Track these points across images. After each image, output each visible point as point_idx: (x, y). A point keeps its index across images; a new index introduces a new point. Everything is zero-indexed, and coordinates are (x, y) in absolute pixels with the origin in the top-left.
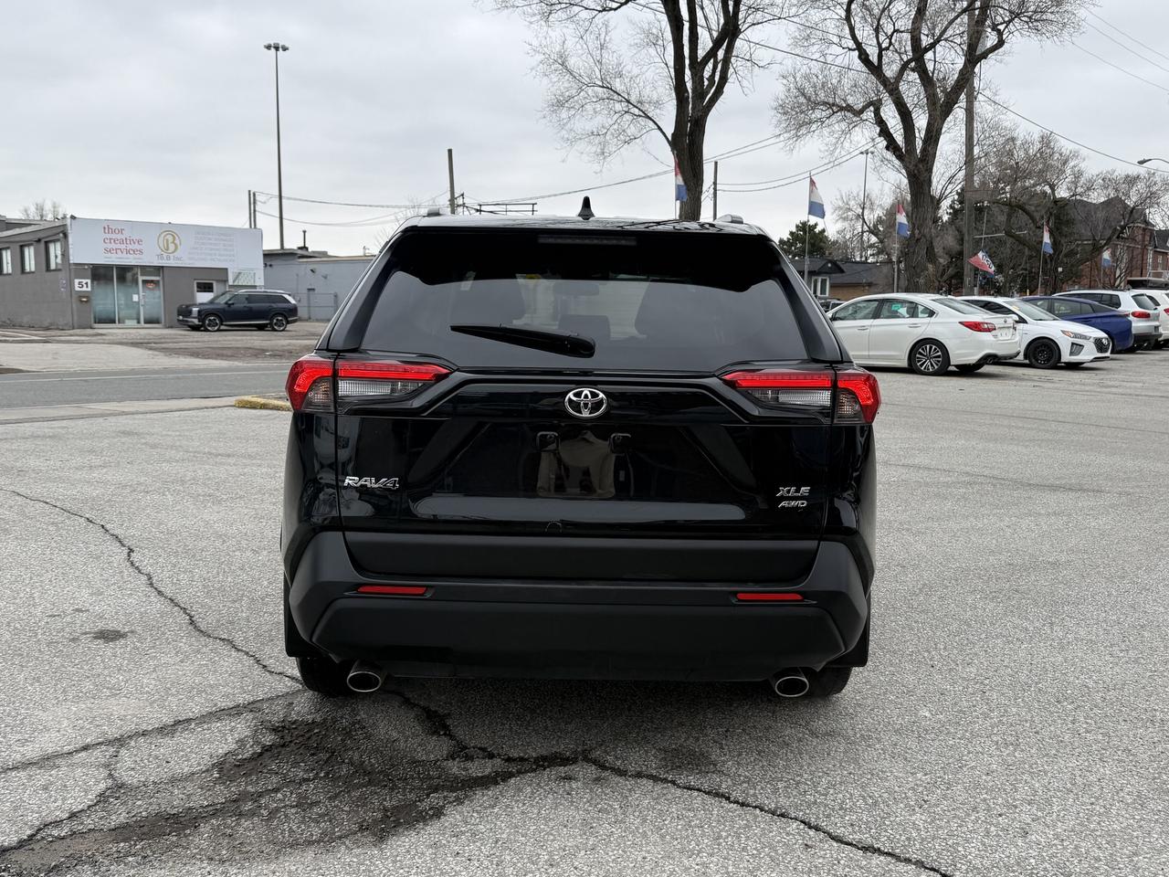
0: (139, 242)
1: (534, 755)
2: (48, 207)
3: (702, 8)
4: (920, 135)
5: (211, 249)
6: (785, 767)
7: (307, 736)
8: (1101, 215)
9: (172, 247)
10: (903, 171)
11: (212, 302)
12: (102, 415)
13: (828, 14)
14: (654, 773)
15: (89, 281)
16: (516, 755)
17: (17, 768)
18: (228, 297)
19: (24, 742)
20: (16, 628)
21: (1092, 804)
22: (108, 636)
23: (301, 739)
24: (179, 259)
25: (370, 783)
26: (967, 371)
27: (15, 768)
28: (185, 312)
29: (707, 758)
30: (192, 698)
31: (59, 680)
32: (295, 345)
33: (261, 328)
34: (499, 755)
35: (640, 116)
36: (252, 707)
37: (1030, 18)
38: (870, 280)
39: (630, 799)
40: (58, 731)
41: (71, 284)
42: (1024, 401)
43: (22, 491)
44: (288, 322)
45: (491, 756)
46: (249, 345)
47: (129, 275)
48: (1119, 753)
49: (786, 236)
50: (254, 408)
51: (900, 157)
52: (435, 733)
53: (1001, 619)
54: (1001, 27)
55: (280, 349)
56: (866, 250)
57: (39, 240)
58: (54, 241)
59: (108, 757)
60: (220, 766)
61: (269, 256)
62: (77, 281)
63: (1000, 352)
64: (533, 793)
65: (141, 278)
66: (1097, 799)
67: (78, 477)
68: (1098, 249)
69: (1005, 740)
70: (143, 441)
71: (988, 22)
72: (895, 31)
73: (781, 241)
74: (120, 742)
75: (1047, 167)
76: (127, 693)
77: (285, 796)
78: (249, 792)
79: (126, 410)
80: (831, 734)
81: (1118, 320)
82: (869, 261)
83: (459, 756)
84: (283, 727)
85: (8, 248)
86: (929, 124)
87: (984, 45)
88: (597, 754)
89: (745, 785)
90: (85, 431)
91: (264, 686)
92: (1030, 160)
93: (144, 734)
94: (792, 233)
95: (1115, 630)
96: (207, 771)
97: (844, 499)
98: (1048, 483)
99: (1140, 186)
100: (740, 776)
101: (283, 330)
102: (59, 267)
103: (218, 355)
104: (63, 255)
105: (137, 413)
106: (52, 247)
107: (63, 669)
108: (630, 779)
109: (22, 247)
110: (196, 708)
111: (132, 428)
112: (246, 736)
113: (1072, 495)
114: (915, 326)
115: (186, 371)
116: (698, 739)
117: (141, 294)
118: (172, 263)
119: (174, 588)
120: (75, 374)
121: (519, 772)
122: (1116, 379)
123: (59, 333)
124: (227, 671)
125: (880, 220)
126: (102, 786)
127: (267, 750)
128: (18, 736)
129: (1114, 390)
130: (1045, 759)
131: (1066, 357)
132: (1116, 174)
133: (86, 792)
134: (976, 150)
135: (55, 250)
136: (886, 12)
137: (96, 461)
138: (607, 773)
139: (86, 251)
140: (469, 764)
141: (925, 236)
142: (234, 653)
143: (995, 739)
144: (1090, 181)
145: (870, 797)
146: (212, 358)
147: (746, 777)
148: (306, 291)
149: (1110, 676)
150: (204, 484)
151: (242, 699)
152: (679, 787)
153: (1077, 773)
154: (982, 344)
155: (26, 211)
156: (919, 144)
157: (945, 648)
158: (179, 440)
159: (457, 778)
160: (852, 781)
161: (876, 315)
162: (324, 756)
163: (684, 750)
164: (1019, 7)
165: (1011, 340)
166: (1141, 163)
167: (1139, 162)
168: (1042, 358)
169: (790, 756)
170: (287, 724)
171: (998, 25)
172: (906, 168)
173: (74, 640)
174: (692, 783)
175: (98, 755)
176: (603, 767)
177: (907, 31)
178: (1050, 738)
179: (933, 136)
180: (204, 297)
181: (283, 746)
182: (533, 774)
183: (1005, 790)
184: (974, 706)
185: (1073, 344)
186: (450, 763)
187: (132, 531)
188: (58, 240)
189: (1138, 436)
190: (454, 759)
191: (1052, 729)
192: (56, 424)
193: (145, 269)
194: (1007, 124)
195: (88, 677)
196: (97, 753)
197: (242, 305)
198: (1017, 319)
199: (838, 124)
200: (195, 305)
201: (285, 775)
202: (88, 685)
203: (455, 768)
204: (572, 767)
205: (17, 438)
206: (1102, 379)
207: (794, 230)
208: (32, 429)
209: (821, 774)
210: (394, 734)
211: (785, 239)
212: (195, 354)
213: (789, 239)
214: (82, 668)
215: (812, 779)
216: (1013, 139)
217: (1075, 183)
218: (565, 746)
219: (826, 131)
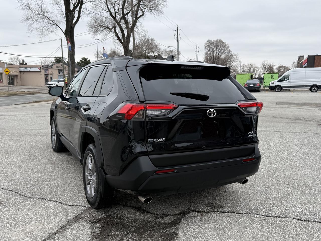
34: (169, 215)
35: (55, 25)
49: (79, 61)
51: (121, 42)
52: (144, 212)
60: (94, 237)
71: (140, 9)
73: (78, 63)
84: (96, 221)
94: (80, 60)
108: (208, 213)
112: (90, 226)
121: (180, 218)
124: (55, 208)
127: (101, 229)
140: (165, 219)
151: (73, 215)
152: (221, 213)
156: (126, 39)
159: (166, 223)
167: (168, 47)
171: (142, 9)
172: (123, 45)
174: (223, 211)
179: (129, 38)
182: (185, 218)
199: (105, 32)
203: (162, 221)
204: (191, 214)
207: (81, 60)
211: (79, 62)
213: (80, 62)
219: (102, 34)
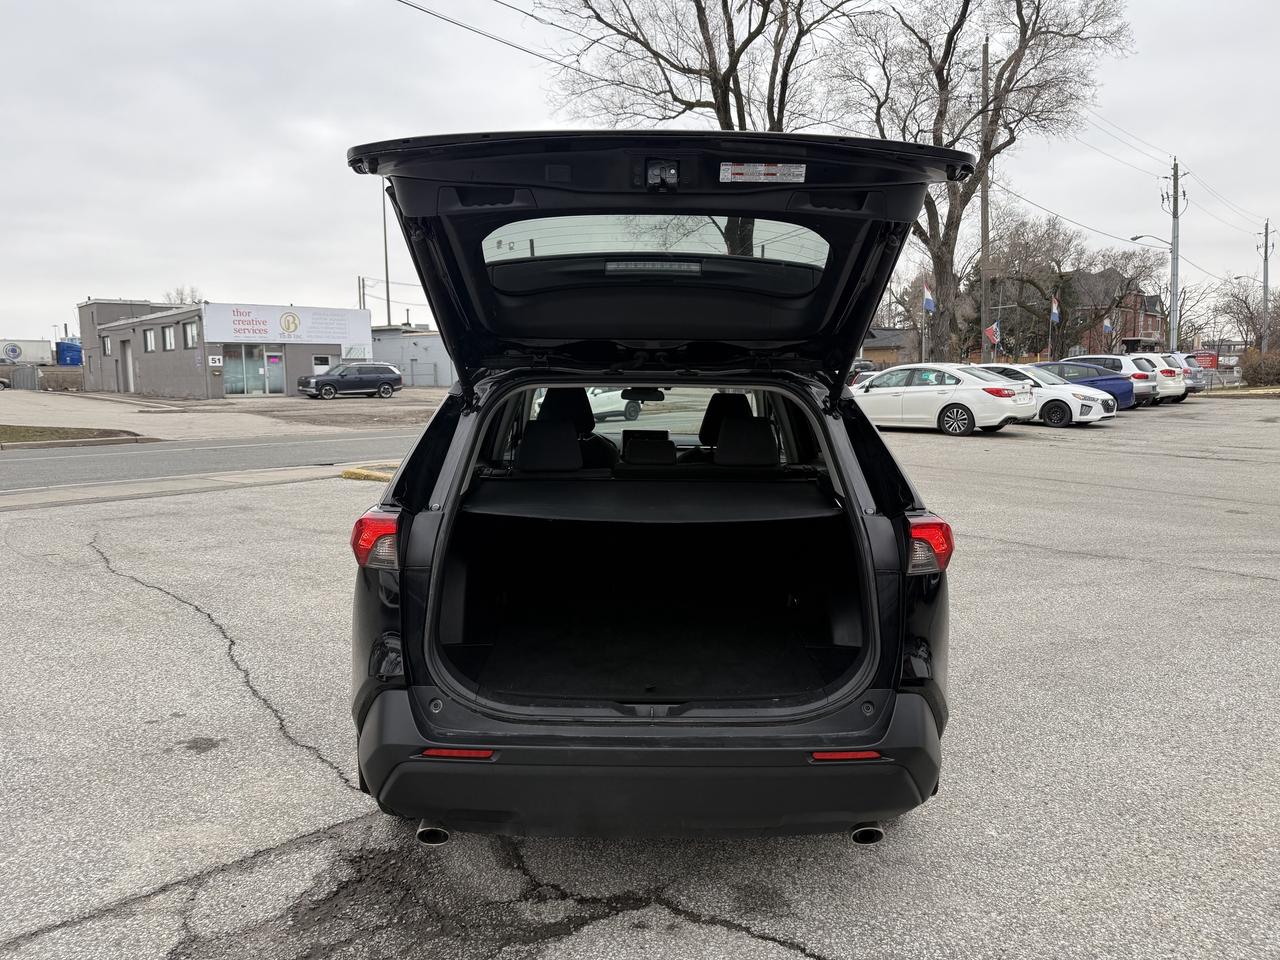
0: (264, 323)
1: (607, 895)
2: (187, 291)
3: (750, 115)
4: (943, 220)
5: (326, 328)
6: (858, 906)
7: (384, 867)
8: (1101, 287)
9: (292, 327)
10: (928, 253)
11: (327, 374)
12: (225, 488)
13: (861, 117)
14: (727, 917)
15: (221, 357)
16: (589, 895)
17: (94, 916)
18: (341, 369)
19: (103, 882)
20: (114, 738)
21: (1172, 951)
22: (201, 745)
23: (377, 872)
24: (299, 337)
25: (443, 932)
26: (990, 431)
27: (92, 917)
28: (305, 383)
29: (780, 896)
30: (274, 822)
31: (148, 801)
32: (399, 411)
33: (370, 395)
34: (572, 895)
36: (330, 833)
37: (1037, 116)
38: (898, 344)
39: (705, 953)
40: (140, 867)
41: (206, 361)
42: (1043, 461)
43: (140, 576)
44: (394, 390)
45: (564, 896)
46: (360, 412)
47: (256, 351)
48: (1190, 880)
50: (359, 479)
51: (925, 241)
52: (509, 865)
53: (1052, 710)
54: (1013, 126)
55: (386, 414)
56: (894, 317)
57: (178, 323)
58: (191, 323)
59: (184, 900)
60: (294, 910)
61: (377, 332)
62: (210, 357)
63: (1019, 415)
64: (606, 947)
65: (266, 354)
66: (1177, 945)
67: (193, 559)
68: (1099, 318)
69: (1074, 865)
70: (257, 517)
71: (1000, 122)
72: (919, 131)
74: (198, 880)
75: (1054, 246)
76: (213, 817)
77: (356, 950)
78: (321, 945)
79: (245, 482)
80: (902, 861)
81: (1121, 382)
82: (897, 327)
83: (531, 896)
84: (361, 857)
85: (151, 329)
86: (950, 212)
87: (997, 141)
88: (669, 893)
89: (820, 932)
90: (205, 508)
91: (345, 806)
92: (1039, 240)
93: (224, 869)
95: (1162, 722)
96: (282, 916)
97: (920, 657)
98: (1075, 550)
99: (1136, 262)
100: (814, 919)
101: (390, 397)
102: (195, 346)
103: (333, 422)
104: (198, 335)
105: (256, 485)
106: (189, 328)
107: (154, 788)
108: (704, 926)
109: (163, 328)
110: (278, 836)
111: (248, 503)
112: (323, 871)
113: (1100, 562)
114: (943, 393)
115: (303, 438)
116: (769, 871)
117: (266, 368)
118: (293, 340)
119: (268, 686)
120: (208, 442)
121: (593, 918)
122: (1123, 438)
123: (194, 402)
124: (310, 787)
125: (906, 292)
126: (175, 940)
127: (343, 888)
128: (100, 875)
129: (1122, 448)
130: (1117, 890)
131: (1077, 417)
132: (1114, 251)
133: (158, 947)
134: (991, 235)
135: (192, 331)
136: (912, 114)
137: (211, 540)
138: (680, 919)
139: (218, 331)
140: (542, 907)
141: (948, 310)
142: (319, 764)
143: (1064, 864)
144: (1091, 257)
145: (947, 946)
146: (327, 425)
147: (820, 921)
148: (409, 362)
149: (1166, 780)
150: (306, 565)
151: (323, 822)
152: (754, 936)
153: (1152, 908)
154: (1003, 409)
155: (168, 295)
156: (942, 230)
157: (1003, 748)
158: (289, 516)
159: (529, 925)
160: (926, 923)
161: (909, 383)
162: (398, 894)
163: (757, 887)
164: (1028, 107)
165: (1028, 404)
166: (1134, 239)
167: (1132, 239)
168: (1055, 418)
169: (864, 892)
170: (365, 852)
171: (1010, 123)
172: (931, 250)
173: (168, 751)
174: (767, 931)
175: (174, 899)
176: (677, 911)
177: (929, 131)
178: (1119, 862)
179: (953, 223)
180: (320, 370)
181: (360, 881)
182: (606, 921)
183: (1082, 933)
184: (1039, 822)
185: (1083, 405)
186: (523, 905)
187: (236, 621)
188: (194, 322)
189: (1151, 497)
190: (527, 900)
191: (1119, 850)
192: (182, 498)
193: (269, 346)
194: (1021, 211)
195: (177, 797)
196: (174, 895)
197: (354, 376)
198: (1033, 383)
200: (313, 377)
201: (360, 920)
202: (176, 807)
203: (528, 911)
204: (645, 911)
205: (143, 516)
206: (1110, 438)
208: (160, 505)
209: (895, 915)
210: (469, 867)
212: (313, 421)
214: (172, 786)
215: (886, 922)
216: (1024, 224)
217: (1078, 260)
218: (637, 884)
